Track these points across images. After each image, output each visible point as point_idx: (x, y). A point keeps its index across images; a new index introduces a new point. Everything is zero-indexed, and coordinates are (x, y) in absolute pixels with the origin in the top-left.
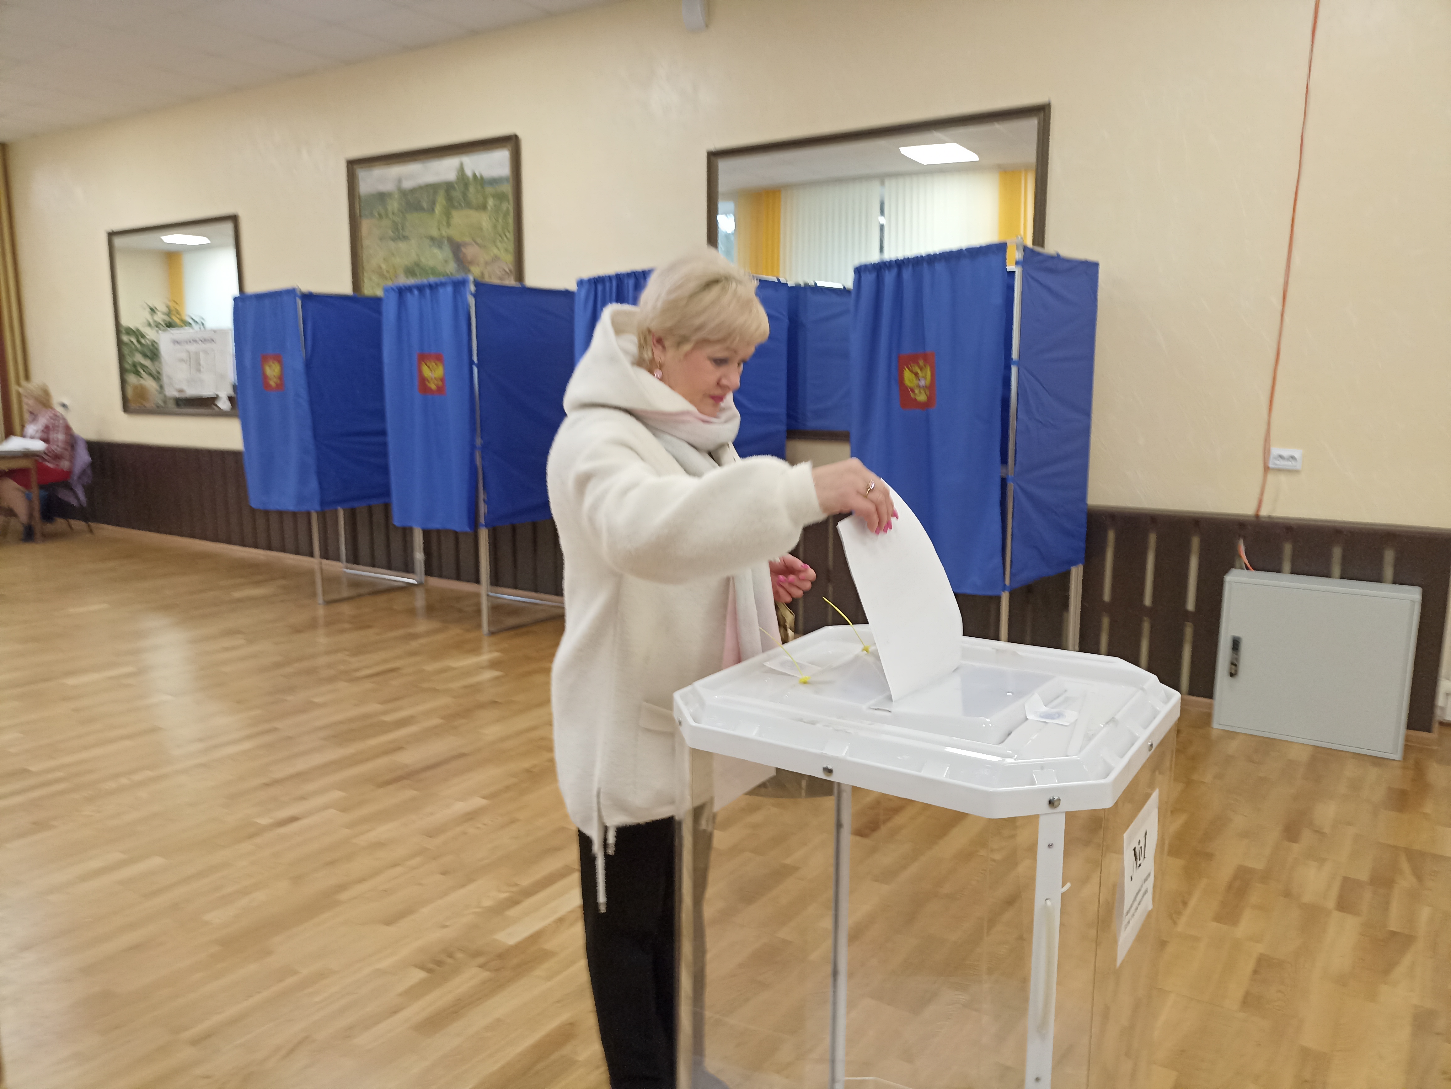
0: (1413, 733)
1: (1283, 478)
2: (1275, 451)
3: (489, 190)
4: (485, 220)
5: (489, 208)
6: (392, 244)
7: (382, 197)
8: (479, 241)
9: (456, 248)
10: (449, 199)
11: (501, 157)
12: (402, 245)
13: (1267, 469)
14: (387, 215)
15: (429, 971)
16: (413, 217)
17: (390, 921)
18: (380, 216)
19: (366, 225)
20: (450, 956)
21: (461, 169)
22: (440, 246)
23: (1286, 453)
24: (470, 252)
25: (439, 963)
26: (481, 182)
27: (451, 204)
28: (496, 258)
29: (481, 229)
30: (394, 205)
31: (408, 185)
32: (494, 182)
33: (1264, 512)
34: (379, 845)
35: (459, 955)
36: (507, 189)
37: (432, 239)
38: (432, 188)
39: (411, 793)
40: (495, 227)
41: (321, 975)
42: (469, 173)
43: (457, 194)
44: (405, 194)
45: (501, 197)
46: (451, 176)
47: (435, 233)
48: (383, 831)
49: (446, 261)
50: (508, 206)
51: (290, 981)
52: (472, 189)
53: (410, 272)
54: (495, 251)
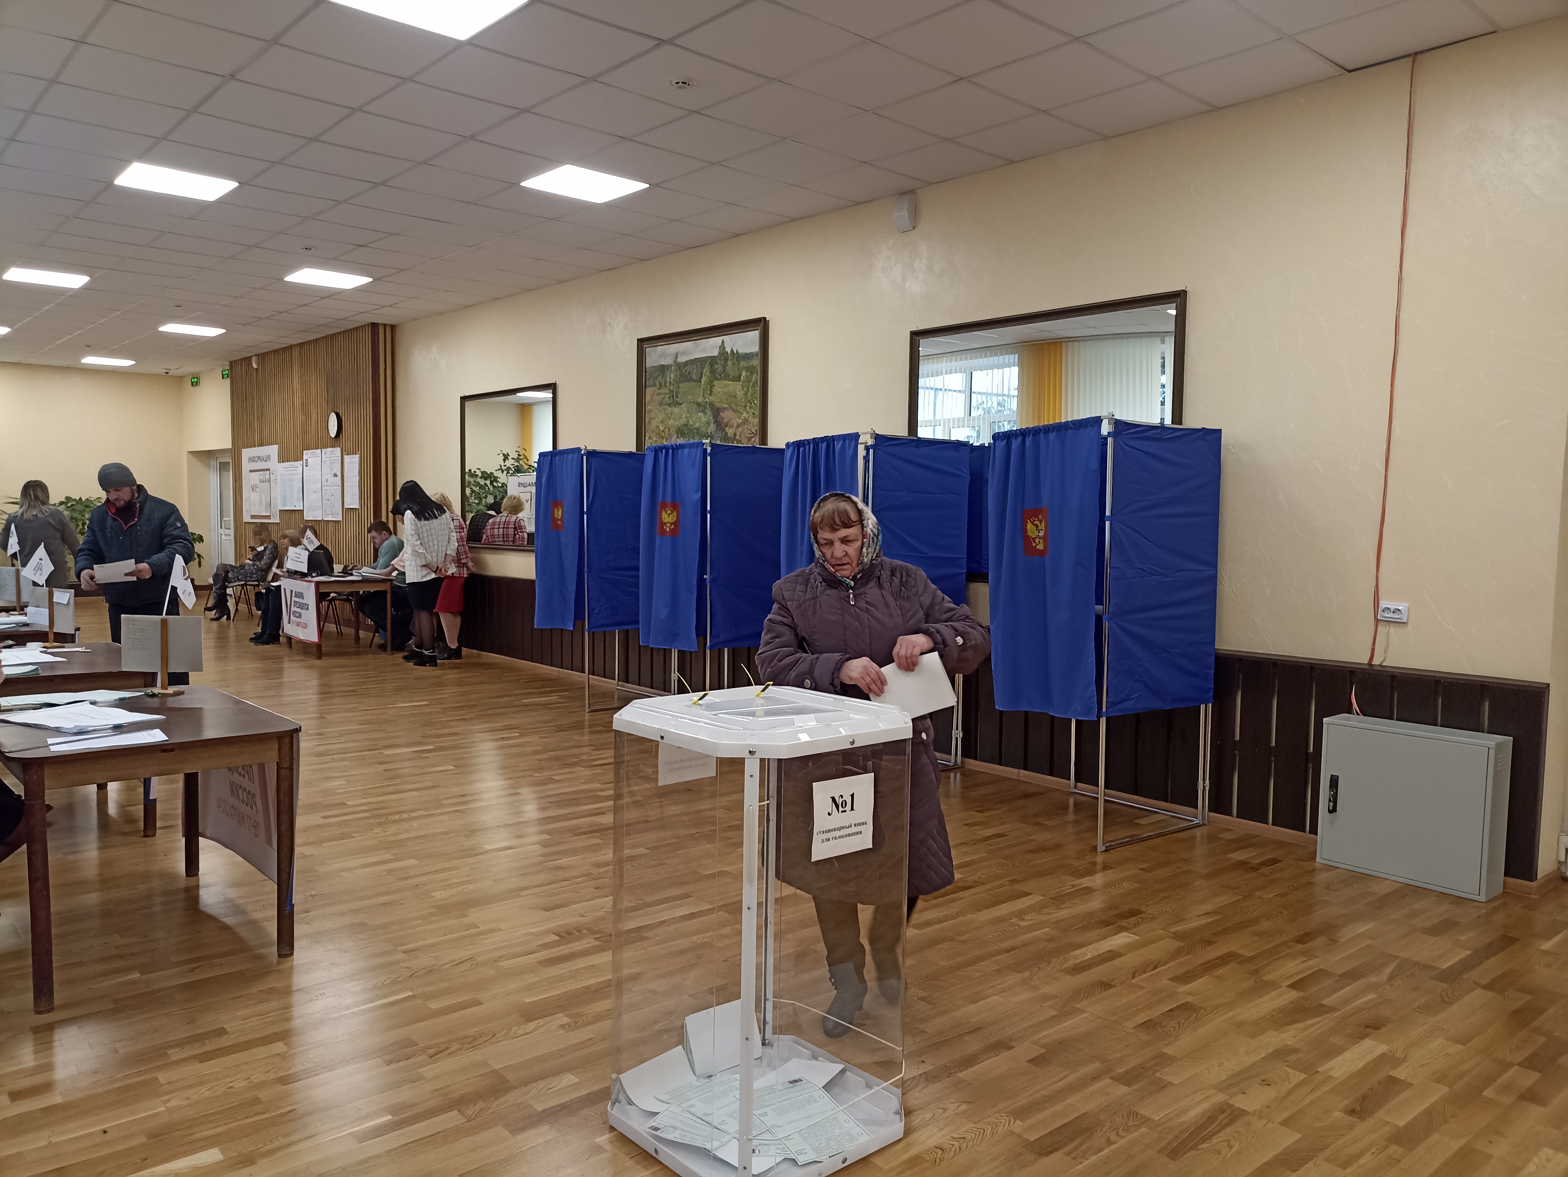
0: (1511, 880)
1: (1393, 630)
2: (1383, 604)
3: (743, 364)
4: (737, 389)
5: (742, 378)
6: (669, 409)
7: (663, 369)
8: (733, 406)
9: (717, 413)
10: (713, 371)
11: (754, 335)
12: (676, 410)
13: (1377, 621)
14: (665, 385)
15: (562, 937)
16: (685, 386)
17: (547, 910)
18: (660, 384)
19: (649, 391)
20: (579, 931)
21: (722, 346)
22: (703, 411)
23: (1392, 607)
24: (726, 415)
25: (570, 934)
26: (737, 357)
27: (714, 376)
28: (746, 421)
29: (735, 397)
30: (671, 376)
31: (682, 359)
32: (748, 356)
33: (1376, 661)
34: (561, 868)
35: (585, 931)
36: (756, 362)
37: (699, 404)
38: (701, 361)
39: (598, 841)
40: (746, 394)
41: (493, 931)
42: (728, 350)
43: (719, 367)
44: (680, 366)
45: (751, 370)
46: (715, 353)
47: (700, 400)
48: (566, 861)
49: (708, 424)
50: (757, 377)
51: (472, 931)
52: (730, 363)
53: (680, 432)
54: (745, 414)
